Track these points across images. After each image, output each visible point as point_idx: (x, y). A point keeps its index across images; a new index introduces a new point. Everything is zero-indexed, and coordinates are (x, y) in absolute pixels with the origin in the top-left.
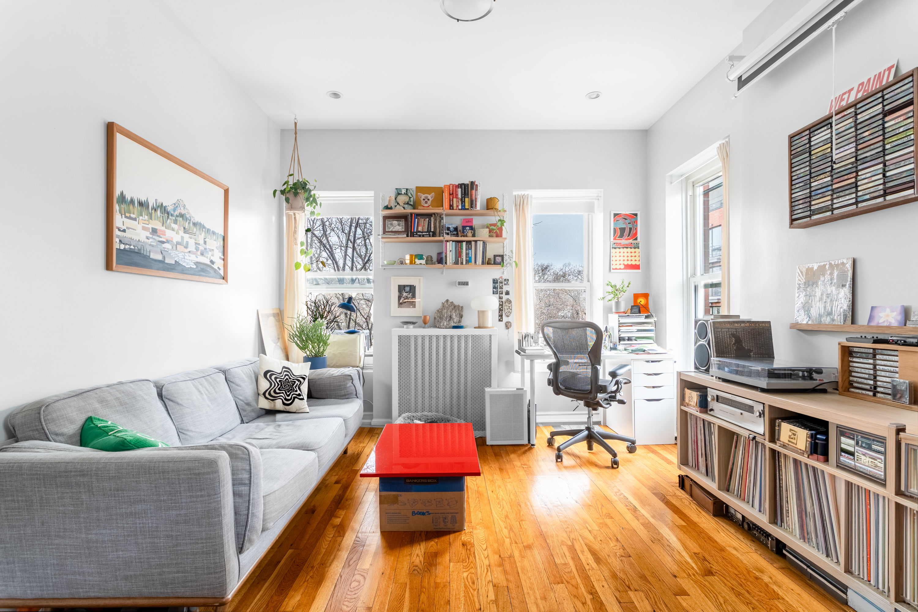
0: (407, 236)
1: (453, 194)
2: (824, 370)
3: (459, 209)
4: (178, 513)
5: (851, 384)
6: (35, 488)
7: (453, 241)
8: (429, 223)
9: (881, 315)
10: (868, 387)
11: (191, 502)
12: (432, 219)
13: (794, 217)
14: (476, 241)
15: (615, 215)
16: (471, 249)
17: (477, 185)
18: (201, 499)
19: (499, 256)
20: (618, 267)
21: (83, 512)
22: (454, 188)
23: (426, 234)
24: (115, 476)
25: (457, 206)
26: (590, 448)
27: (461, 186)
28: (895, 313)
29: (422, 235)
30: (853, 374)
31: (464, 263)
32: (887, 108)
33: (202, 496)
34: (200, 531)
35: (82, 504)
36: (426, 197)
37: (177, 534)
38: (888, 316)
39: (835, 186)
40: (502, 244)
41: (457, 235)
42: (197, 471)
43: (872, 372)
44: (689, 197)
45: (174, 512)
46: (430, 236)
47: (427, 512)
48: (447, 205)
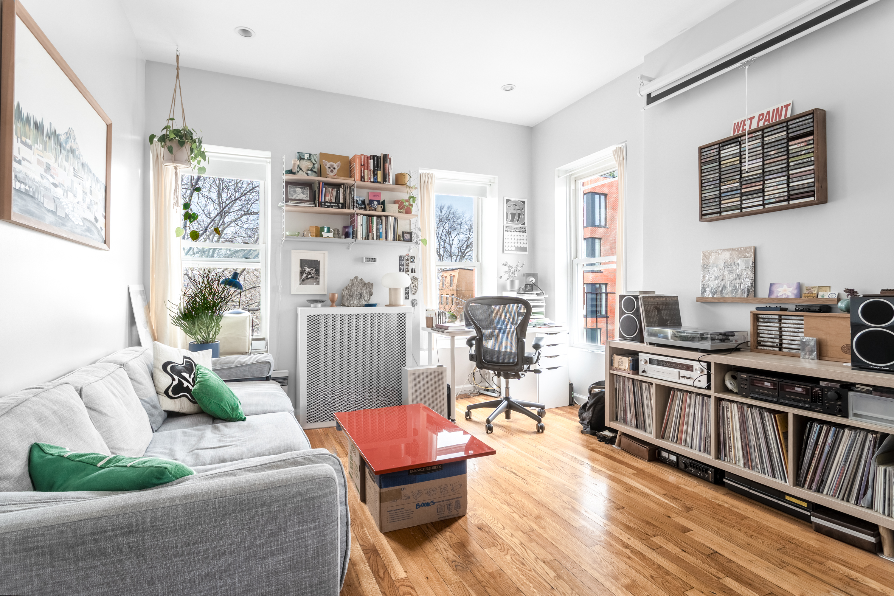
0: (315, 206)
1: (364, 165)
2: (736, 334)
3: (371, 182)
4: (280, 557)
5: (759, 343)
6: (31, 571)
7: (364, 215)
8: (338, 194)
9: (779, 290)
10: (775, 345)
11: (300, 539)
12: (341, 190)
13: (704, 213)
14: (387, 217)
15: (508, 201)
16: (382, 224)
17: (390, 159)
18: (314, 532)
19: (408, 233)
20: (510, 249)
21: (124, 592)
22: (366, 159)
23: (334, 205)
24: (185, 525)
25: (370, 179)
26: (508, 417)
27: (373, 157)
28: (792, 289)
29: (331, 206)
30: (761, 335)
31: (375, 238)
32: (790, 135)
33: (315, 528)
34: (309, 577)
35: (124, 579)
36: (332, 166)
37: (277, 587)
38: (785, 290)
39: (743, 191)
40: (408, 221)
41: (365, 209)
42: (311, 496)
43: (778, 333)
44: (572, 190)
45: (275, 559)
46: (339, 208)
47: (432, 502)
48: (358, 176)
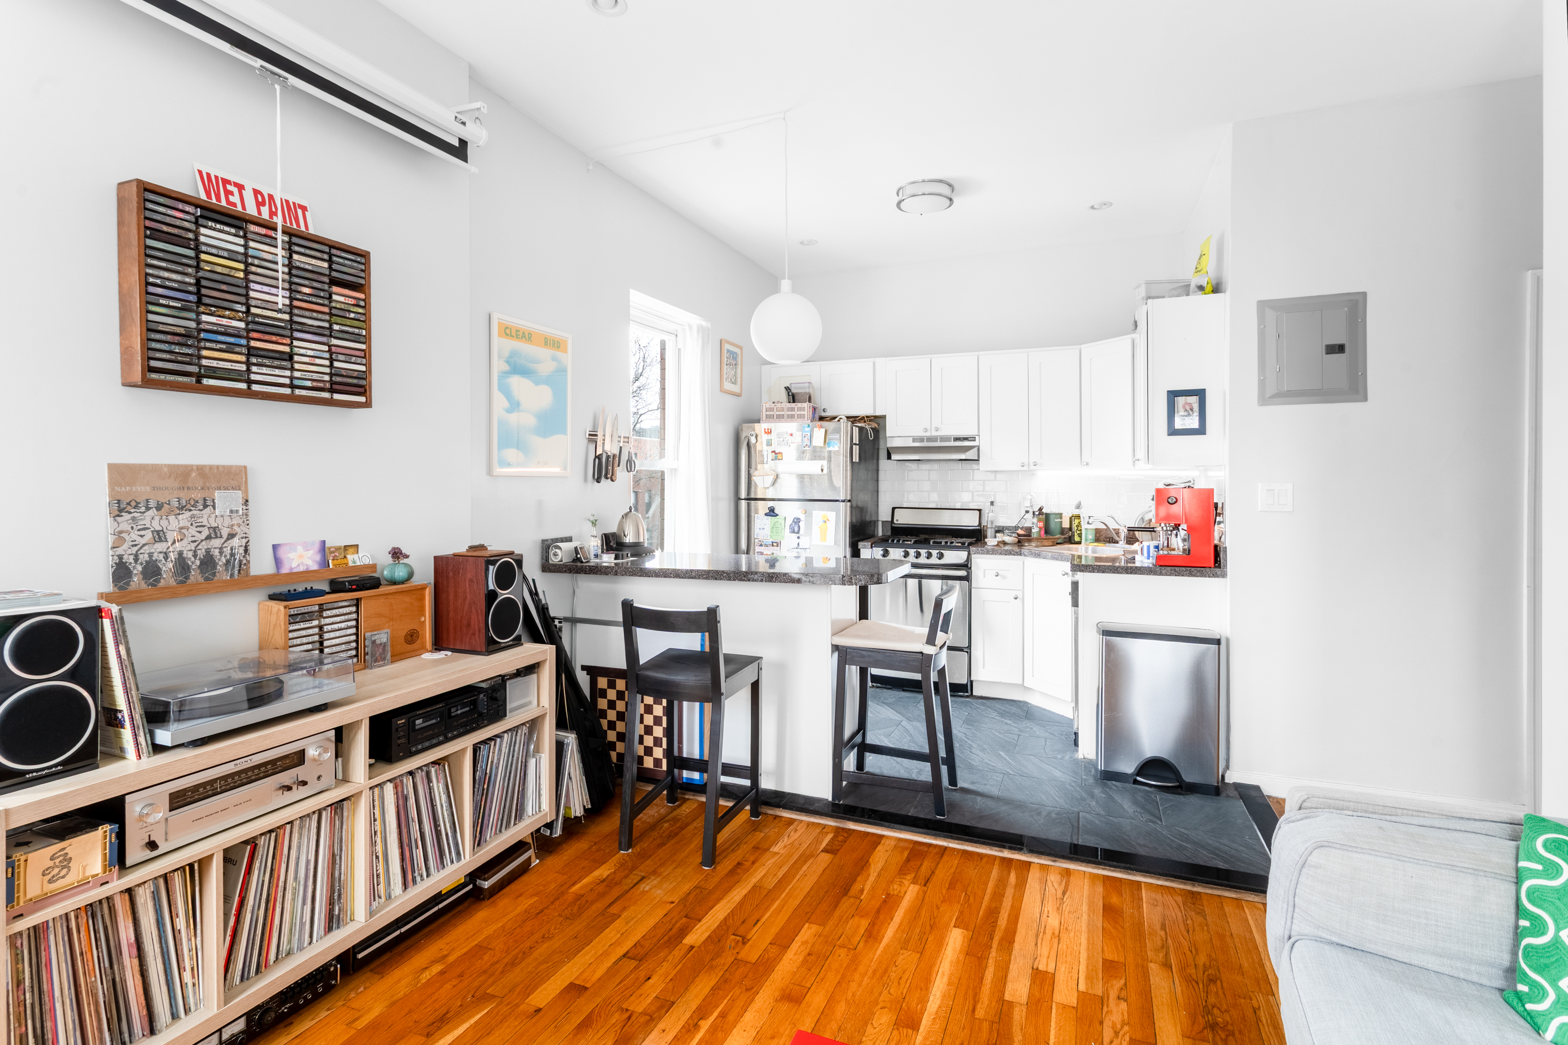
28: (311, 552)
32: (334, 274)
38: (301, 556)
39: (253, 344)
43: (316, 638)
